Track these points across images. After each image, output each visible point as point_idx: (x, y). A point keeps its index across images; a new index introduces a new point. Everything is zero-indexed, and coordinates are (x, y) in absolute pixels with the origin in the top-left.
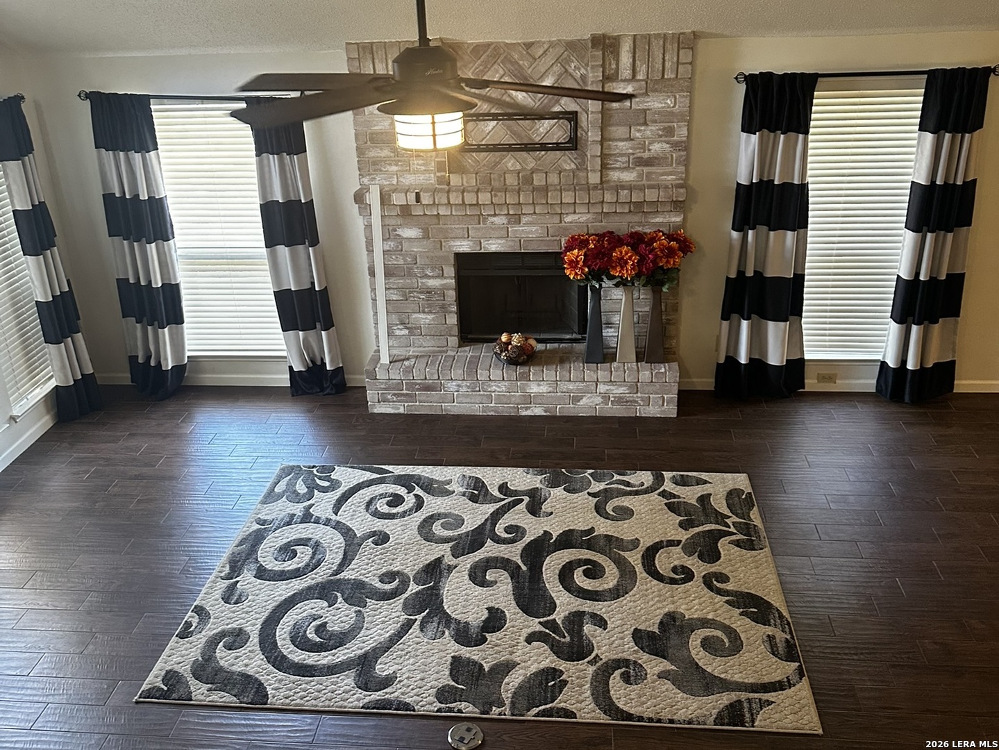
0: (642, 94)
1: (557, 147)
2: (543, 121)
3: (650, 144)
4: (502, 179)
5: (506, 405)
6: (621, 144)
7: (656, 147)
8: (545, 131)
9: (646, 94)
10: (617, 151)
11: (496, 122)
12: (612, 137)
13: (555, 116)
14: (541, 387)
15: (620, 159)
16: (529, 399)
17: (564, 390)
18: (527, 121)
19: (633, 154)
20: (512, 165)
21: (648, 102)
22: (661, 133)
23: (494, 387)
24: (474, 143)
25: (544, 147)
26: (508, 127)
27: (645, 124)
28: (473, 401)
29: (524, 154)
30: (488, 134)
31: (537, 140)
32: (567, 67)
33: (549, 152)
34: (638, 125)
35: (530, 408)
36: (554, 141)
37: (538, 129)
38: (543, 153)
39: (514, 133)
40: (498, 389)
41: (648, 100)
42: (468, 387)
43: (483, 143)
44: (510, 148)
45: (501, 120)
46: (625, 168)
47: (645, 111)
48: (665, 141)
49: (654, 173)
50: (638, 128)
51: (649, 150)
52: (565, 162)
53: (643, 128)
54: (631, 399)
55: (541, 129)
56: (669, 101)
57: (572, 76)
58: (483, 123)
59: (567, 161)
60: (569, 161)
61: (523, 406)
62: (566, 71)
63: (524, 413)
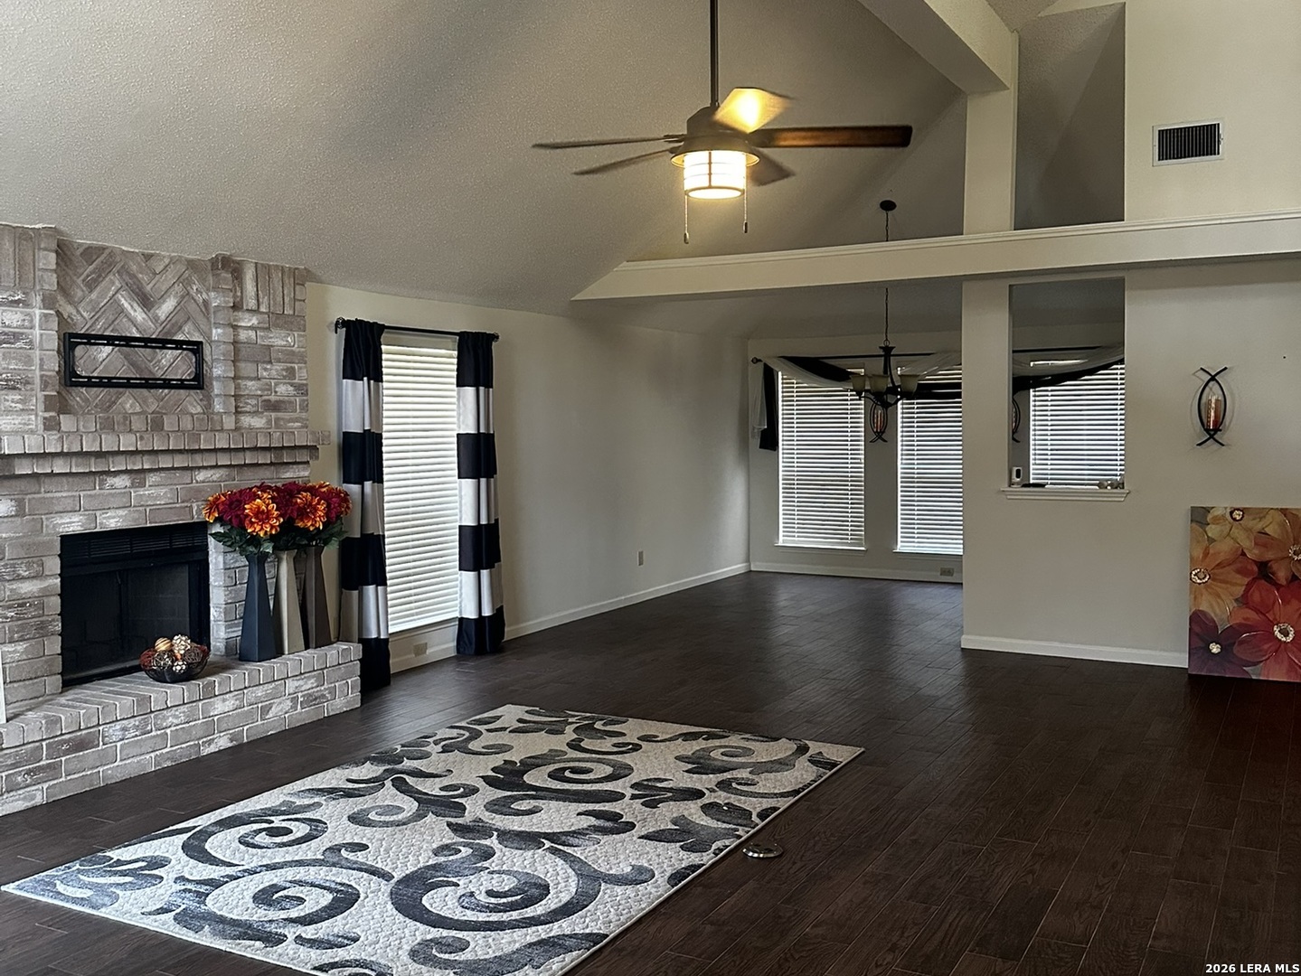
0: (266, 329)
1: (182, 385)
2: (165, 351)
3: (276, 385)
4: (128, 422)
5: (184, 746)
6: (250, 383)
7: (282, 389)
8: (168, 365)
9: (268, 329)
10: (247, 392)
11: (111, 347)
12: (241, 375)
13: (179, 345)
14: (227, 703)
15: (249, 401)
16: (210, 728)
17: (253, 700)
18: (148, 350)
19: (261, 396)
20: (131, 406)
21: (271, 338)
22: (285, 374)
23: (170, 719)
24: (84, 374)
25: (167, 384)
26: (126, 357)
27: (270, 362)
28: (143, 750)
29: (144, 391)
30: (101, 363)
31: (159, 375)
32: (189, 288)
33: (173, 391)
34: (264, 362)
35: (213, 739)
36: (179, 377)
37: (160, 361)
38: (166, 391)
39: (133, 364)
40: (176, 721)
41: (272, 335)
42: (137, 728)
43: (95, 374)
44: (128, 384)
45: (117, 345)
46: (254, 412)
47: (269, 347)
48: (289, 383)
49: (283, 419)
50: (265, 366)
51: (276, 392)
52: (191, 404)
53: (269, 367)
54: (319, 694)
55: (163, 361)
56: (289, 339)
57: (195, 301)
58: (95, 347)
59: (191, 402)
60: (195, 403)
61: (205, 740)
62: (188, 294)
63: (206, 751)
